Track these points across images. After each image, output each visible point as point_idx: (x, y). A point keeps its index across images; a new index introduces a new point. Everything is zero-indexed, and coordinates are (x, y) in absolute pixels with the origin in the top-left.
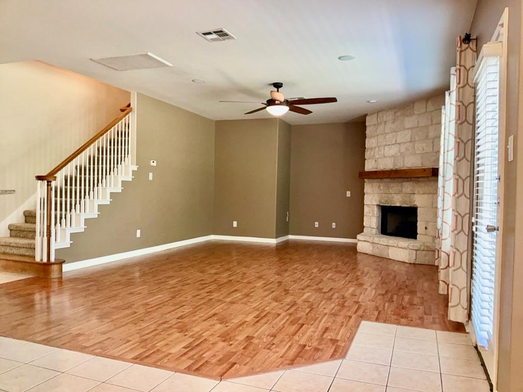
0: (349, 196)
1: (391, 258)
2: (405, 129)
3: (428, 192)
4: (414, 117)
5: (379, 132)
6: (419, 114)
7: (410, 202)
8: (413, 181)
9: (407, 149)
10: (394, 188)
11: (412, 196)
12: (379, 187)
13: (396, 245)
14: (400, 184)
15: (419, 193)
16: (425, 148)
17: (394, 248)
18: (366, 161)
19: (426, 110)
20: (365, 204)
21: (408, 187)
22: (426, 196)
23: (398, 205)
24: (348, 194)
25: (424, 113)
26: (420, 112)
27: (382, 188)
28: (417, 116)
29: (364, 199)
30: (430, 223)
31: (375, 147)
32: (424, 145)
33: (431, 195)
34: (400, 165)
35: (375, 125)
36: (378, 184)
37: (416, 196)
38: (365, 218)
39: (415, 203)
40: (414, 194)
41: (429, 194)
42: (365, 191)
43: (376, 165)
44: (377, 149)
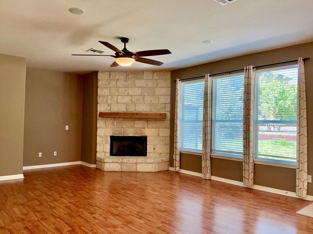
0: (68, 129)
1: (139, 171)
2: (135, 87)
3: (155, 127)
4: (143, 81)
5: (111, 85)
6: (147, 80)
7: (141, 134)
8: (143, 120)
9: (138, 100)
10: (127, 124)
11: (142, 130)
12: (113, 123)
13: (144, 162)
14: (132, 122)
15: (148, 127)
16: (152, 101)
17: (142, 164)
18: (98, 105)
19: (153, 78)
20: (97, 135)
21: (139, 124)
22: (153, 130)
23: (131, 135)
24: (67, 128)
25: (151, 79)
26: (147, 78)
27: (115, 124)
28: (146, 80)
29: (97, 131)
30: (156, 146)
31: (108, 96)
32: (152, 99)
33: (157, 129)
34: (132, 109)
35: (107, 80)
36: (112, 121)
37: (145, 129)
38: (98, 146)
39: (145, 134)
40: (144, 128)
41: (156, 128)
42: (98, 126)
43: (110, 108)
44: (110, 97)
